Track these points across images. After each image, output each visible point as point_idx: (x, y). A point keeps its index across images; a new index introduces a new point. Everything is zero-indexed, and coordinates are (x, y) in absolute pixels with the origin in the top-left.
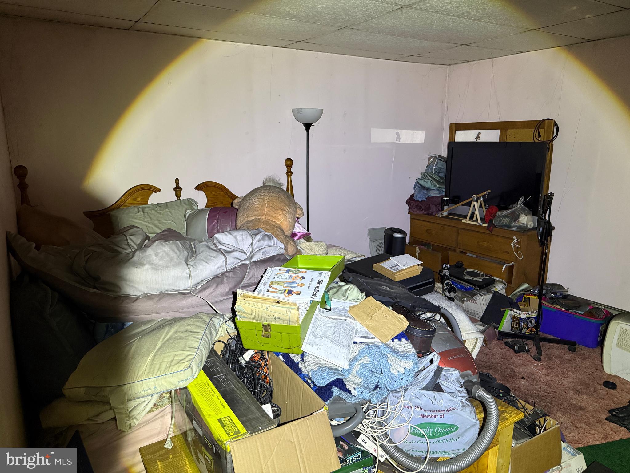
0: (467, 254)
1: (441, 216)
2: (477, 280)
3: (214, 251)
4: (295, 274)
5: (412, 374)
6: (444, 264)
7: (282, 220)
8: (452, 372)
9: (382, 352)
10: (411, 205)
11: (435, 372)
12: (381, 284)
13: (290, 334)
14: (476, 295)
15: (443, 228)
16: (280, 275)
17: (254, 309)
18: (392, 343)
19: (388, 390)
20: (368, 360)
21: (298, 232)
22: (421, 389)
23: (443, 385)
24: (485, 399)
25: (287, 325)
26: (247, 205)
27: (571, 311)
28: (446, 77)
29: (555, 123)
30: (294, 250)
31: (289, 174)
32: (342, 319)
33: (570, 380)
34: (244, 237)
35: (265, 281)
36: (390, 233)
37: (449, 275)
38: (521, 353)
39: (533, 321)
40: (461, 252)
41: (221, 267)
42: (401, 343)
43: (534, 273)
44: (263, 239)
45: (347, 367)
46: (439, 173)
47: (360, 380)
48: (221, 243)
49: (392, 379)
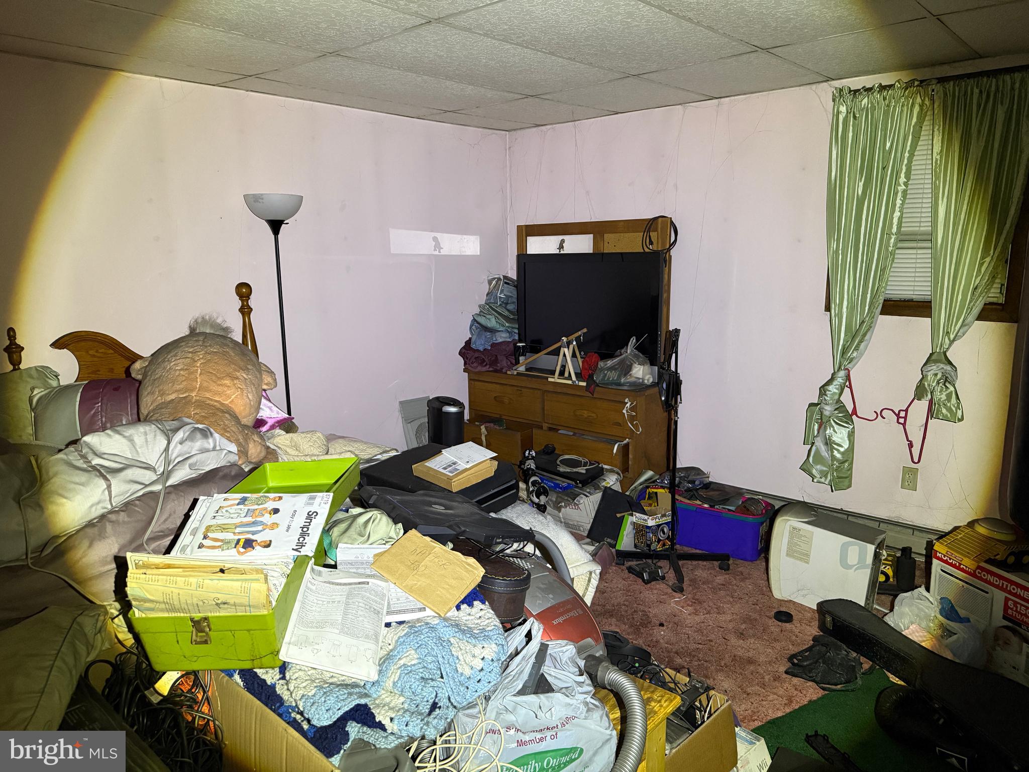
0: (560, 432)
1: (515, 373)
2: (578, 472)
3: (81, 472)
4: (259, 505)
5: (497, 667)
6: (526, 451)
7: (233, 397)
8: (563, 648)
9: (439, 637)
10: (467, 358)
11: (536, 657)
12: (430, 502)
13: (252, 632)
14: (578, 495)
15: (520, 392)
16: (227, 511)
17: (168, 590)
18: (456, 613)
19: (455, 707)
20: (415, 656)
21: (268, 418)
22: (514, 695)
23: (550, 675)
24: (620, 685)
25: (244, 614)
26: (159, 372)
27: (717, 507)
28: (506, 150)
29: (672, 222)
30: (261, 452)
31: (246, 311)
32: (359, 583)
33: (729, 617)
34: (150, 437)
35: (193, 526)
36: (436, 405)
37: (536, 468)
38: (653, 583)
39: (665, 530)
40: (550, 429)
41: (98, 503)
42: (474, 611)
43: (659, 453)
44: (191, 438)
45: (374, 677)
46: (507, 304)
47: (402, 699)
48: (98, 453)
49: (462, 685)
